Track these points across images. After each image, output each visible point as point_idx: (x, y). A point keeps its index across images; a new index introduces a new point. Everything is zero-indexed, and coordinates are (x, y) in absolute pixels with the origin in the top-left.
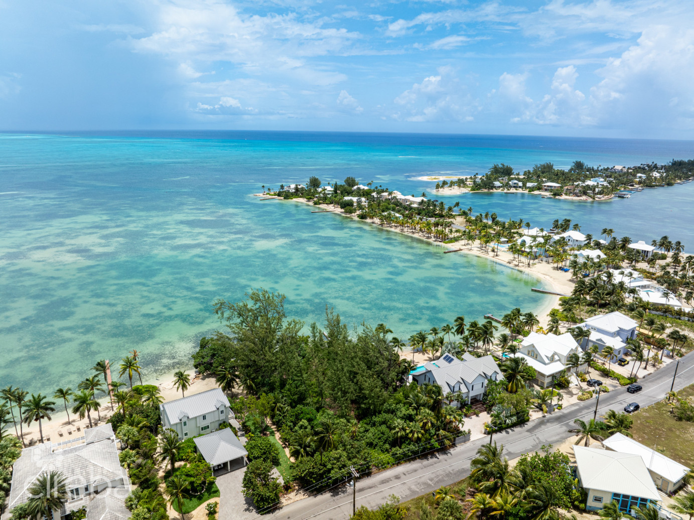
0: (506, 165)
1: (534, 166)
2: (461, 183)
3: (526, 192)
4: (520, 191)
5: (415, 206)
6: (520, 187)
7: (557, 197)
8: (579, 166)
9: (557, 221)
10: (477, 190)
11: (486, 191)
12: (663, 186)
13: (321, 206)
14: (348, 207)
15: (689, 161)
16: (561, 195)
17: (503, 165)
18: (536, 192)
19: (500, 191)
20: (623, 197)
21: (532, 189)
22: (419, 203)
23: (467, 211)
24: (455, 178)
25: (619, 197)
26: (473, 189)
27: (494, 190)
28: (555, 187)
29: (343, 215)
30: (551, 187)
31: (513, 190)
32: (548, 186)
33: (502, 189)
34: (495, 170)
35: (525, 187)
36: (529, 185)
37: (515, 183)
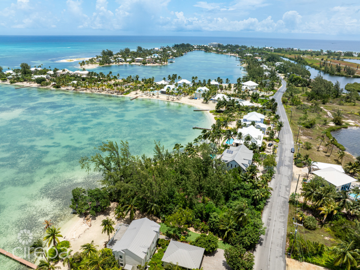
0: (109, 50)
1: (120, 50)
2: (92, 61)
3: (128, 63)
4: (124, 63)
5: (84, 76)
6: (123, 61)
7: (146, 65)
8: (140, 49)
9: (169, 76)
10: (103, 64)
11: (107, 65)
12: (180, 56)
13: (16, 84)
14: (43, 82)
15: (180, 44)
16: (146, 64)
17: (108, 50)
18: (133, 63)
19: (114, 64)
20: (172, 62)
21: (130, 62)
22: (87, 74)
23: (116, 76)
24: (87, 59)
25: (170, 62)
26: (100, 65)
27: (111, 64)
28: (141, 60)
29: (41, 87)
30: (139, 60)
31: (121, 63)
32: (138, 60)
33: (115, 63)
34: (104, 53)
35: (126, 61)
36: (128, 60)
37: (120, 59)
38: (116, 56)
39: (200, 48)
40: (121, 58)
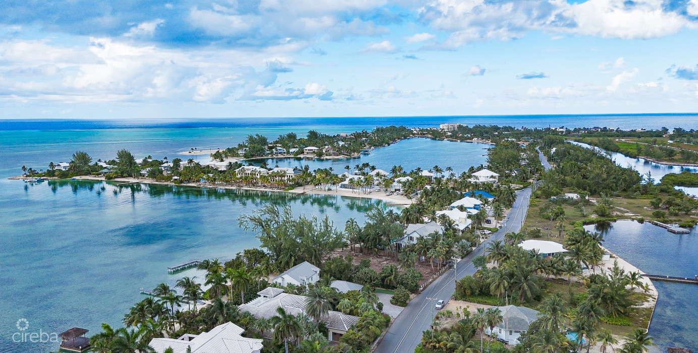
0: (260, 135)
3: (292, 156)
4: (287, 156)
6: (285, 153)
8: (313, 134)
9: (357, 166)
13: (117, 180)
16: (323, 156)
17: (258, 136)
18: (301, 155)
20: (367, 154)
21: (296, 154)
25: (364, 154)
27: (265, 157)
28: (314, 150)
29: (156, 183)
30: (311, 150)
31: (280, 156)
32: (308, 150)
33: (270, 155)
34: (252, 140)
35: (288, 153)
36: (292, 150)
37: (280, 150)
38: (272, 145)
39: (422, 134)
40: (280, 148)
